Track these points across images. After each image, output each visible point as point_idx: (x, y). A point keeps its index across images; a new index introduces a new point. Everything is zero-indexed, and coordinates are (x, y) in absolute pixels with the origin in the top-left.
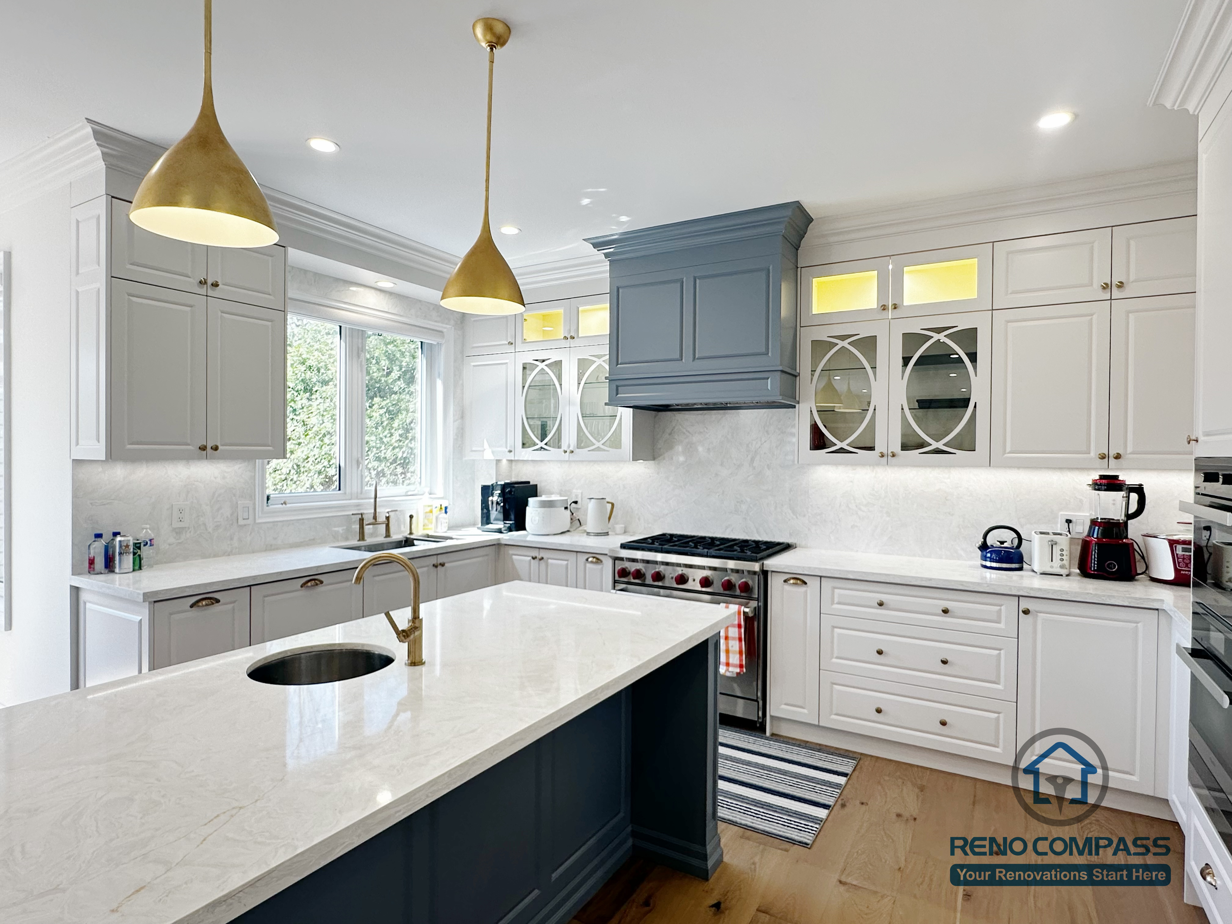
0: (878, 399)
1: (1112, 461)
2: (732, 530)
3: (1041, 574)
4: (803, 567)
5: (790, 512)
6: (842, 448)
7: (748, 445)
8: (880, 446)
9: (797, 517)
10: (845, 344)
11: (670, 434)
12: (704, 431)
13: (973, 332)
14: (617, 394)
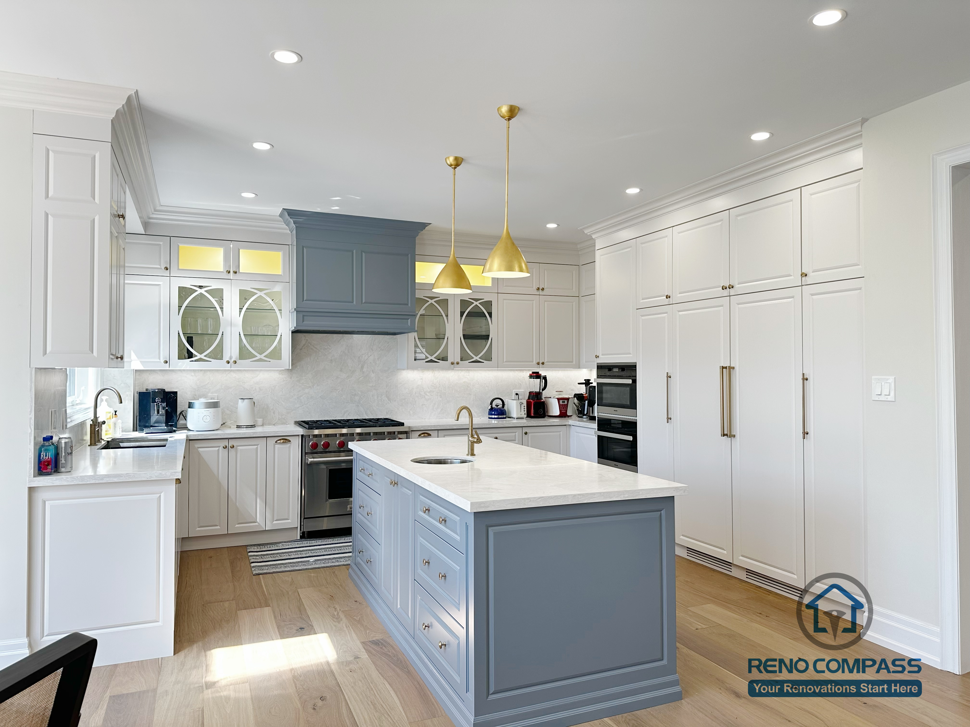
0: (449, 333)
1: (541, 365)
2: (349, 414)
3: (517, 418)
4: (431, 426)
5: (387, 399)
6: (431, 359)
7: (359, 357)
8: (450, 360)
9: (391, 402)
10: (432, 301)
11: (301, 349)
12: (328, 348)
13: (490, 302)
14: (303, 321)
